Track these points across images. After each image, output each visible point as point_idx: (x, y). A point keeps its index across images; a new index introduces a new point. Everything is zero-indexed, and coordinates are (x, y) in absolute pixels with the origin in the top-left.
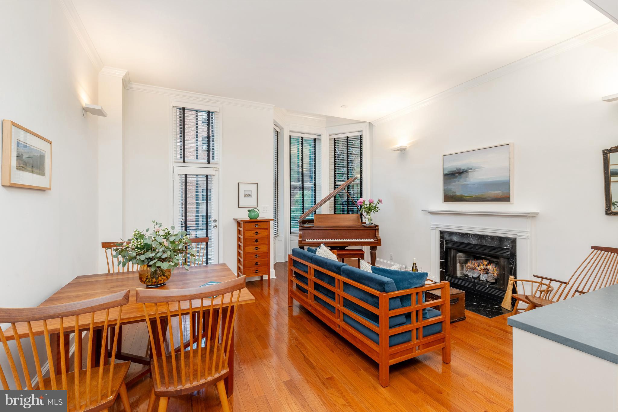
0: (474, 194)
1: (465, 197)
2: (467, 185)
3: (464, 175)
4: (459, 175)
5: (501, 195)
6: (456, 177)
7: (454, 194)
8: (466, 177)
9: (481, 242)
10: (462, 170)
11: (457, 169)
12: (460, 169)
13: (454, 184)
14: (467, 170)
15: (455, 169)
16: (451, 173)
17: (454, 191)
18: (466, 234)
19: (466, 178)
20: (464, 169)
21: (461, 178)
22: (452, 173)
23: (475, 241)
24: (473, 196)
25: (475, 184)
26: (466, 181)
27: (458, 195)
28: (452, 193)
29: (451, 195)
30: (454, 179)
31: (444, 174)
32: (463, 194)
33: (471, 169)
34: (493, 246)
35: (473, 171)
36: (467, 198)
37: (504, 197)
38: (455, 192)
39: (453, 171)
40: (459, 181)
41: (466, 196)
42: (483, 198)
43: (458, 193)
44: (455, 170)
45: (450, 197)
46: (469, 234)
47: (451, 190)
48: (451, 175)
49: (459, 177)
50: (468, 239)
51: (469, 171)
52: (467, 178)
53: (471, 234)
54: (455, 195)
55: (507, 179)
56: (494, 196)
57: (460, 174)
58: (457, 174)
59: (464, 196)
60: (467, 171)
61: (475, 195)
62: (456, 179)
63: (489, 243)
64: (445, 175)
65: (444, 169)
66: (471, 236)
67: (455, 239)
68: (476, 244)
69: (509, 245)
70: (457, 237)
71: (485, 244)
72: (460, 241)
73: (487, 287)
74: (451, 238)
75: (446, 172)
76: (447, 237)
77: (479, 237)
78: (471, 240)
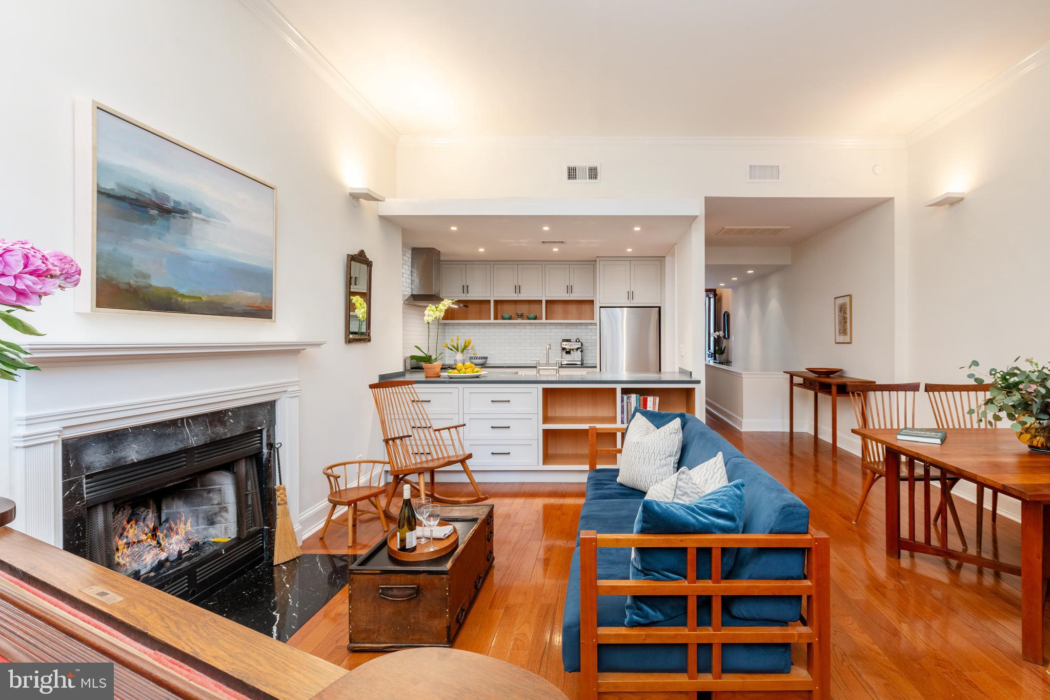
0: (207, 292)
1: (180, 299)
2: (188, 258)
3: (176, 222)
4: (161, 216)
5: (259, 301)
6: (151, 220)
7: (142, 282)
8: (186, 231)
9: (213, 432)
10: (172, 204)
11: (154, 191)
12: (167, 198)
13: (141, 242)
14: (188, 208)
15: (147, 190)
16: (134, 196)
17: (143, 268)
18: (173, 423)
19: (185, 234)
20: (178, 203)
22: (136, 200)
23: (197, 436)
24: (203, 298)
25: (207, 262)
26: (183, 245)
27: (157, 288)
28: (136, 276)
29: (129, 283)
30: (145, 226)
31: (97, 185)
32: (175, 288)
33: (199, 211)
34: (238, 433)
35: (204, 220)
36: (187, 301)
37: (263, 307)
38: (146, 276)
39: (141, 194)
40: (160, 236)
41: (183, 296)
42: (224, 305)
43: (160, 281)
44: (149, 192)
45: (127, 291)
46: (182, 419)
47: (130, 265)
48: (131, 204)
49: (160, 222)
50: (180, 436)
51: (194, 214)
52: (188, 237)
53: (188, 418)
54: (146, 287)
55: (268, 266)
56: (246, 303)
57: (166, 215)
58: (157, 212)
59: (176, 293)
60: (187, 212)
61: (208, 296)
62: (151, 228)
63: (229, 431)
64: (102, 193)
65: (100, 168)
66: (188, 422)
67: (133, 453)
68: (201, 444)
69: (264, 419)
70: (141, 443)
71: (222, 436)
72: (151, 455)
73: (223, 553)
74: (119, 455)
75: (109, 185)
76: (97, 459)
77: (207, 420)
78: (188, 438)
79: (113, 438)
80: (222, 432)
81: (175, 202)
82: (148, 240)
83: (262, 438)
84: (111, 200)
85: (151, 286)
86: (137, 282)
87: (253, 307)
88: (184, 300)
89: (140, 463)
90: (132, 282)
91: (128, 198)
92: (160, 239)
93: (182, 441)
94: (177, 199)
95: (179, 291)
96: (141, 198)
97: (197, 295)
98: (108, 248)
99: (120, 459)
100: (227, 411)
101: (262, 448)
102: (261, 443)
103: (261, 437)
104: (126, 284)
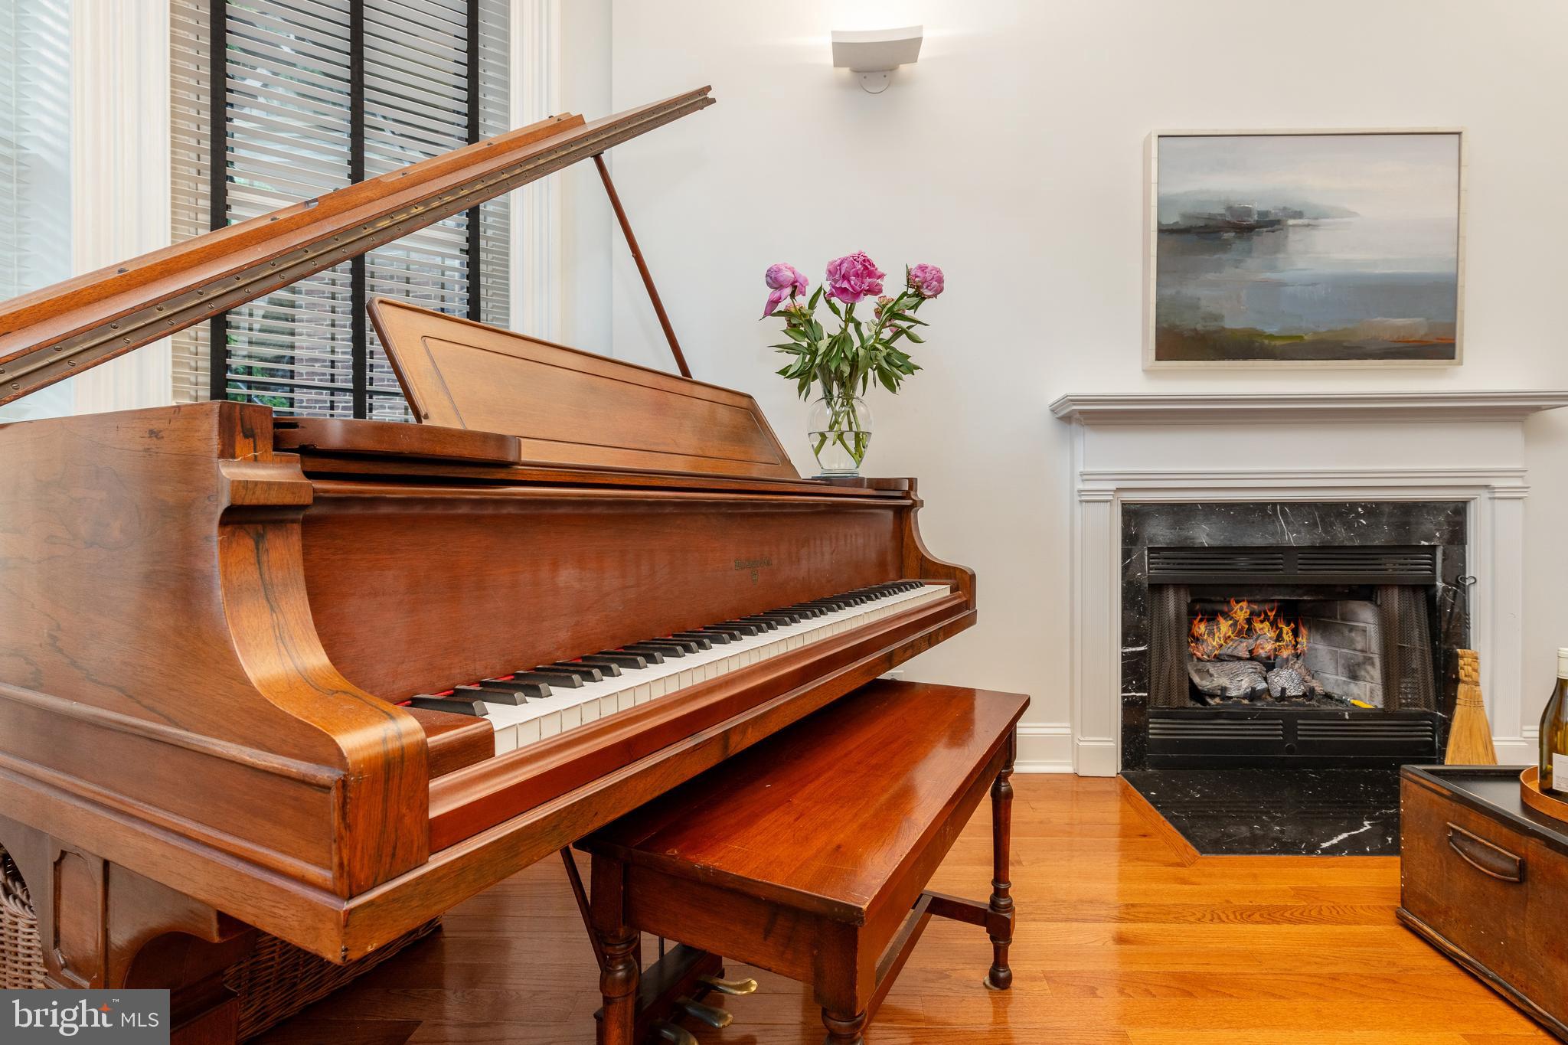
1: (1266, 342)
2: (1281, 284)
3: (1265, 238)
4: (1239, 238)
5: (1422, 332)
6: (1225, 246)
7: (1212, 326)
8: (1278, 248)
9: (1326, 532)
10: (1256, 217)
11: (1230, 208)
12: (1248, 212)
13: (1211, 276)
14: (1280, 216)
15: (1219, 210)
16: (1202, 224)
18: (1260, 507)
19: (1275, 252)
20: (1265, 214)
21: (1250, 252)
22: (1206, 226)
23: (1299, 532)
24: (1306, 338)
25: (1314, 284)
26: (1273, 268)
27: (1233, 331)
28: (1204, 319)
29: (1195, 330)
30: (1216, 256)
31: (1159, 223)
32: (1259, 327)
33: (1299, 215)
34: (1377, 543)
35: (1308, 225)
36: (1278, 343)
37: (1436, 341)
38: (1218, 317)
39: (1211, 217)
40: (1237, 263)
41: (1271, 337)
42: (1345, 344)
43: (1235, 321)
44: (1223, 211)
45: (1192, 339)
46: (1274, 504)
48: (1198, 233)
49: (1239, 245)
50: (1271, 528)
51: (1291, 222)
52: (1280, 256)
53: (1283, 504)
54: (1215, 332)
55: (1447, 269)
56: (1395, 338)
58: (1233, 234)
59: (1261, 334)
60: (1278, 222)
61: (1315, 333)
62: (1224, 256)
63: (1359, 535)
64: (1164, 231)
65: (1163, 203)
66: (1283, 512)
67: (1204, 535)
68: (1305, 545)
69: (1438, 530)
70: (1213, 525)
71: (1343, 541)
72: (1227, 543)
73: (1347, 717)
74: (1185, 533)
75: (1172, 219)
76: (1160, 532)
77: (1316, 513)
78: (1283, 532)
79: (1181, 512)
80: (1342, 535)
81: (1260, 214)
82: (1220, 273)
83: (1435, 563)
84: (1175, 237)
85: (1224, 329)
86: (1204, 327)
87: (1409, 342)
88: (1273, 343)
89: (1210, 548)
90: (1199, 327)
91: (1195, 228)
92: (1237, 267)
93: (1273, 535)
94: (1262, 208)
95: (1266, 330)
96: (1211, 223)
97: (1294, 333)
98: (1169, 292)
99: (1187, 538)
100: (1354, 505)
101: (1434, 579)
102: (1434, 571)
103: (1434, 559)
104: (1191, 330)
